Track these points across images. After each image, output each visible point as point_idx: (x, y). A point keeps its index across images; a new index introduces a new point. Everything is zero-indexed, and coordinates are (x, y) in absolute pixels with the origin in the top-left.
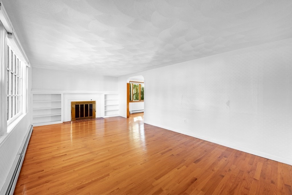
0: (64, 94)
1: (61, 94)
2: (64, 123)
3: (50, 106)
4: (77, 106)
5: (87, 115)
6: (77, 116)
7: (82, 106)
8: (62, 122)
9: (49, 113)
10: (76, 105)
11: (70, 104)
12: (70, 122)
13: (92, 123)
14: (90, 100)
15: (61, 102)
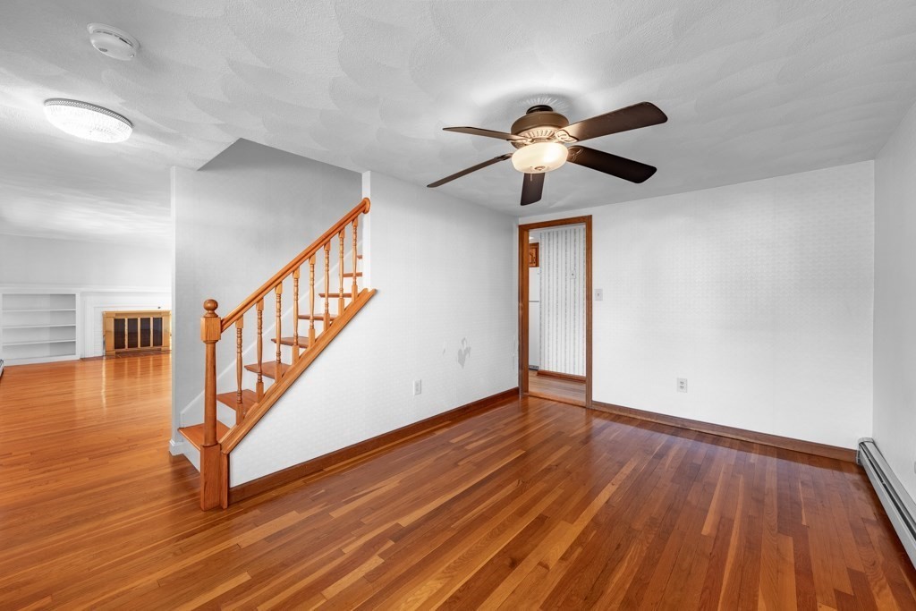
0: (83, 294)
1: (74, 295)
2: (83, 360)
3: (47, 321)
4: (119, 323)
5: (145, 343)
6: (119, 344)
7: (133, 322)
8: (77, 357)
9: (46, 337)
10: (115, 320)
11: (100, 318)
12: (100, 358)
13: (161, 360)
14: (156, 309)
15: (74, 311)
